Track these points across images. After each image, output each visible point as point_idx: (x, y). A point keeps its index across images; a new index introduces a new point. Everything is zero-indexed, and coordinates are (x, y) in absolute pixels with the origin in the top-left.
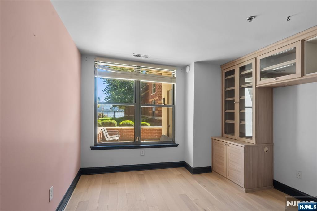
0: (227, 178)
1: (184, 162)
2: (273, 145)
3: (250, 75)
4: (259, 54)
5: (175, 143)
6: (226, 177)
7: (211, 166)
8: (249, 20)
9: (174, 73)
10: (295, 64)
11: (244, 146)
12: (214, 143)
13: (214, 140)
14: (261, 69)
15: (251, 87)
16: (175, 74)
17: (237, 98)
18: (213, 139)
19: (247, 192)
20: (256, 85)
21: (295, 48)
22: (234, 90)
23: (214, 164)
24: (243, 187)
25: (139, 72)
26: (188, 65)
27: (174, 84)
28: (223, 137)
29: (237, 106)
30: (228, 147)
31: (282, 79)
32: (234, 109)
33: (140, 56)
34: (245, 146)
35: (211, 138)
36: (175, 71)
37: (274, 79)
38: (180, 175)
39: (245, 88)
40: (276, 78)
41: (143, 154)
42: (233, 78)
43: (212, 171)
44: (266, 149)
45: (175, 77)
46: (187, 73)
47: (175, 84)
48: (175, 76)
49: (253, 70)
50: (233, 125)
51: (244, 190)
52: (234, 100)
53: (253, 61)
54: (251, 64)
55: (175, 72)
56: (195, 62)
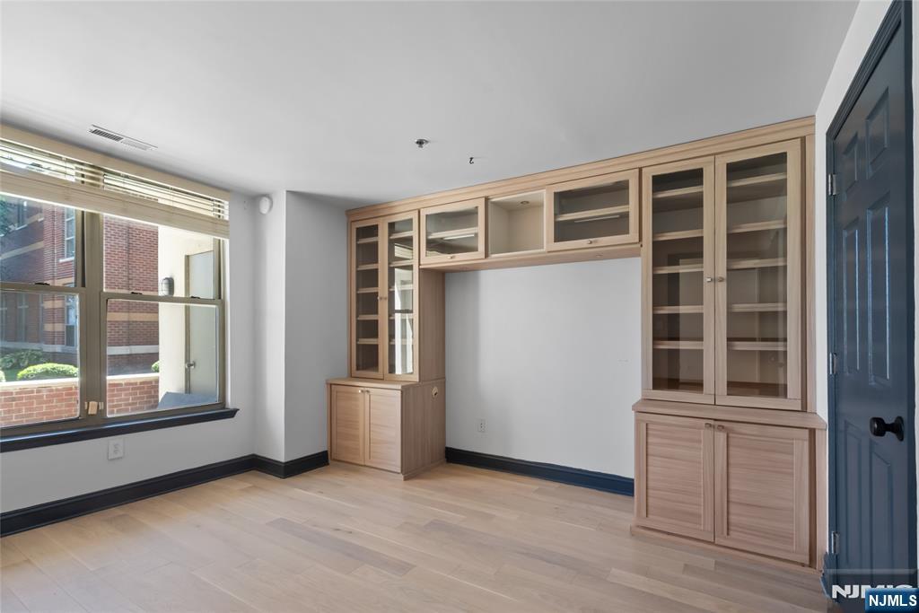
0: (365, 466)
1: (253, 455)
2: (445, 383)
3: (407, 242)
4: (425, 204)
5: (224, 408)
6: (363, 463)
7: (326, 452)
8: (417, 143)
9: (223, 207)
10: (476, 235)
11: (400, 388)
12: (334, 394)
13: (333, 386)
14: (428, 234)
15: (410, 267)
16: (227, 212)
17: (382, 289)
18: (331, 385)
19: (406, 479)
20: (420, 265)
21: (477, 207)
22: (377, 270)
23: (334, 441)
24: (400, 471)
25: (98, 186)
26: (267, 195)
27: (221, 239)
28: (351, 376)
29: (383, 306)
30: (367, 396)
31: (460, 259)
32: (376, 313)
33: (117, 139)
34: (402, 387)
35: (327, 384)
36: (227, 203)
37: (449, 256)
38: (250, 487)
39: (394, 268)
40: (452, 255)
41: (119, 455)
42: (375, 245)
43: (330, 461)
44: (435, 390)
45: (227, 222)
46: (261, 213)
47: (227, 241)
48: (227, 218)
49: (414, 233)
50: (376, 347)
51: (401, 477)
52: (376, 294)
53: (414, 216)
54: (410, 221)
55: (227, 207)
56: (288, 191)
